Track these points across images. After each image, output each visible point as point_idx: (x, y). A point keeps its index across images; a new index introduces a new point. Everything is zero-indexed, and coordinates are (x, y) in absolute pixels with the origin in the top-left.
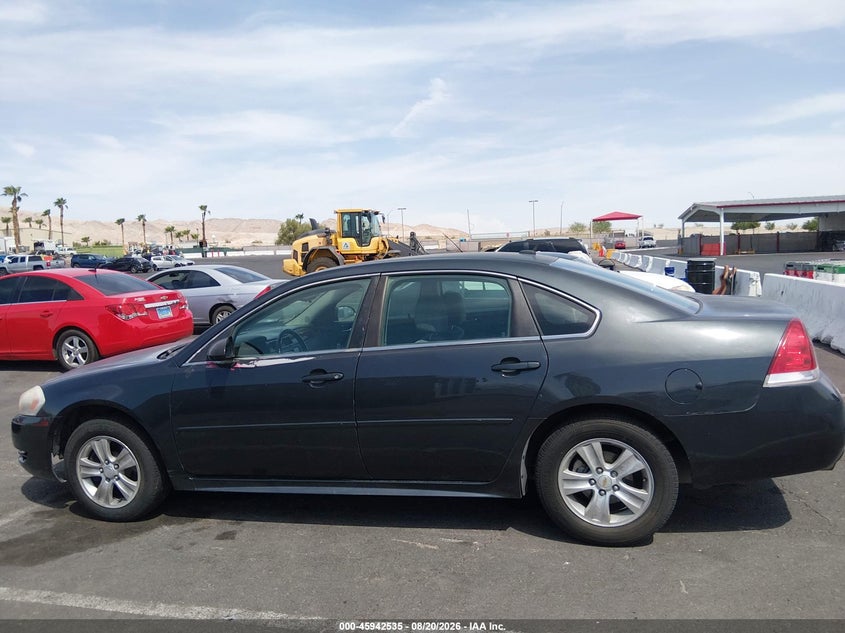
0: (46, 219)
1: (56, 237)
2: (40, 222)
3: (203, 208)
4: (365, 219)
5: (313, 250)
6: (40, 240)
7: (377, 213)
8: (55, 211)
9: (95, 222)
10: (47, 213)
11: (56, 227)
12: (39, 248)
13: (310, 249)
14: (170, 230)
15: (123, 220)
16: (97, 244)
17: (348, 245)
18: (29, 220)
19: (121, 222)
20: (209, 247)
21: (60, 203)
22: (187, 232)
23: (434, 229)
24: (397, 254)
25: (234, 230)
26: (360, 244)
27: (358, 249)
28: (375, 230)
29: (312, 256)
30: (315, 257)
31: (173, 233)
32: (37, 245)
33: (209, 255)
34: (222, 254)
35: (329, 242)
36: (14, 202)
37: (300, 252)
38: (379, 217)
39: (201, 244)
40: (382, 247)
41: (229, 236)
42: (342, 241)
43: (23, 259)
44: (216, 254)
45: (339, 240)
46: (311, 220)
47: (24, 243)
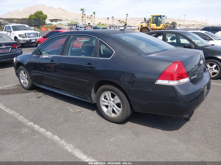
0: (91, 17)
1: (93, 22)
2: (90, 18)
3: (127, 15)
4: (159, 18)
5: (143, 27)
6: (89, 23)
7: (164, 16)
8: (93, 15)
9: (104, 18)
10: (91, 16)
11: (93, 19)
12: (89, 25)
13: (143, 26)
14: (119, 21)
15: (109, 18)
16: (102, 24)
17: (154, 26)
18: (88, 17)
19: (108, 18)
20: (127, 25)
21: (94, 13)
22: (123, 21)
23: (197, 22)
24: (167, 29)
25: (137, 21)
26: (157, 26)
27: (156, 27)
28: (163, 22)
29: (143, 29)
30: (144, 29)
31: (120, 22)
32: (89, 24)
33: (127, 28)
34: (130, 28)
35: (148, 25)
36: (83, 12)
37: (140, 28)
38: (165, 17)
39: (125, 25)
40: (163, 27)
41: (135, 23)
42: (152, 25)
43: (82, 27)
44: (128, 28)
45: (151, 24)
46: (144, 18)
47: (86, 24)
